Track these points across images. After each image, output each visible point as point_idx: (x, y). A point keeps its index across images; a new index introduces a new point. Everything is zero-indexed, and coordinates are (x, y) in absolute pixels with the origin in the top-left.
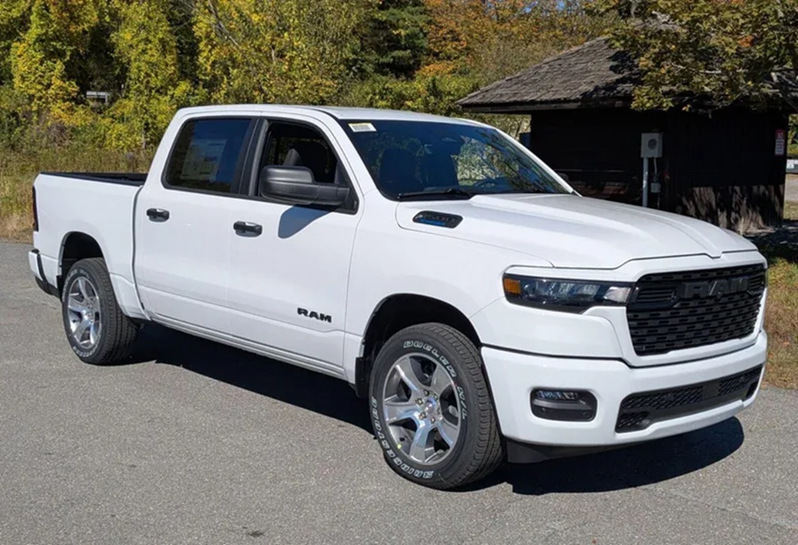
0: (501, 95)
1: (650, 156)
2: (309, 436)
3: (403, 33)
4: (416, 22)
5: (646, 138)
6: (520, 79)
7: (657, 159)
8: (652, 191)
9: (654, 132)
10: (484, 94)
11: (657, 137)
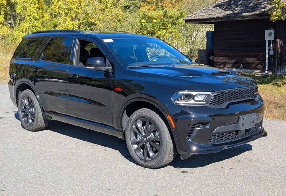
0: (203, 16)
1: (269, 40)
5: (267, 32)
6: (210, 8)
7: (272, 40)
8: (270, 54)
9: (270, 29)
10: (195, 15)
11: (272, 31)
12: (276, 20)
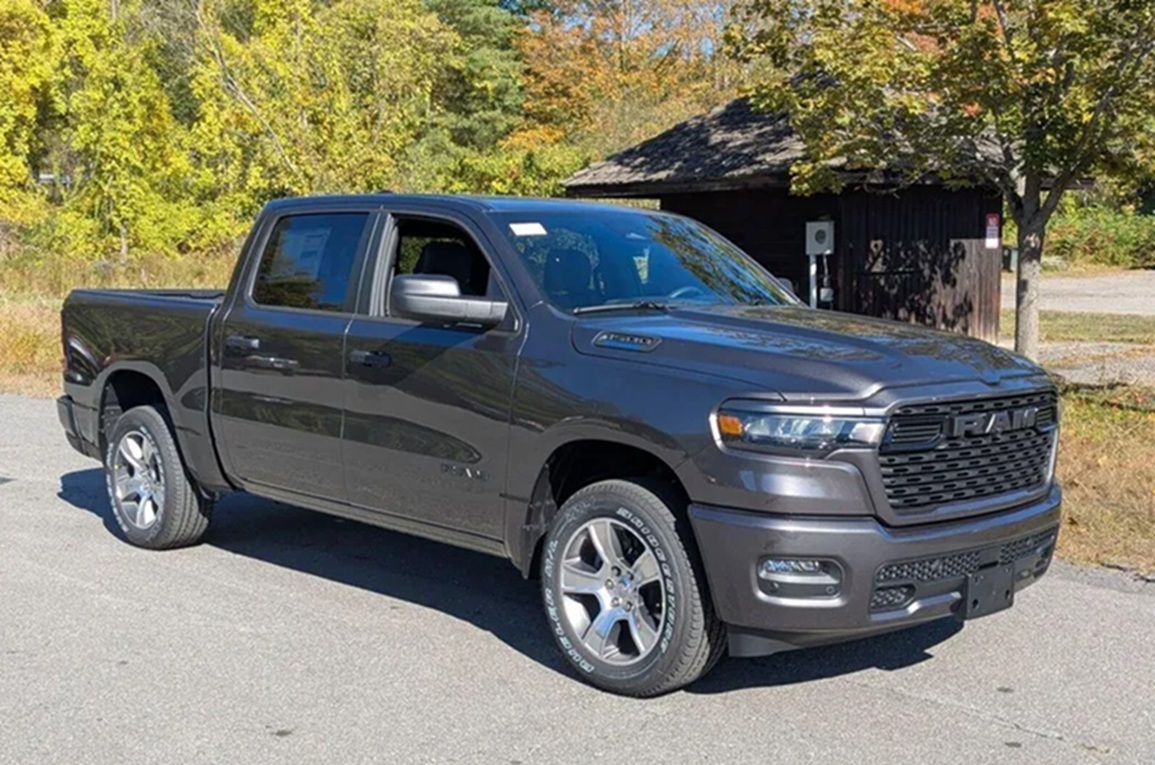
0: (619, 174)
1: (819, 252)
2: (352, 620)
3: (490, 85)
4: (507, 71)
5: (812, 228)
7: (828, 257)
8: (822, 299)
9: (822, 221)
10: (595, 172)
11: (827, 227)
12: (811, 192)
